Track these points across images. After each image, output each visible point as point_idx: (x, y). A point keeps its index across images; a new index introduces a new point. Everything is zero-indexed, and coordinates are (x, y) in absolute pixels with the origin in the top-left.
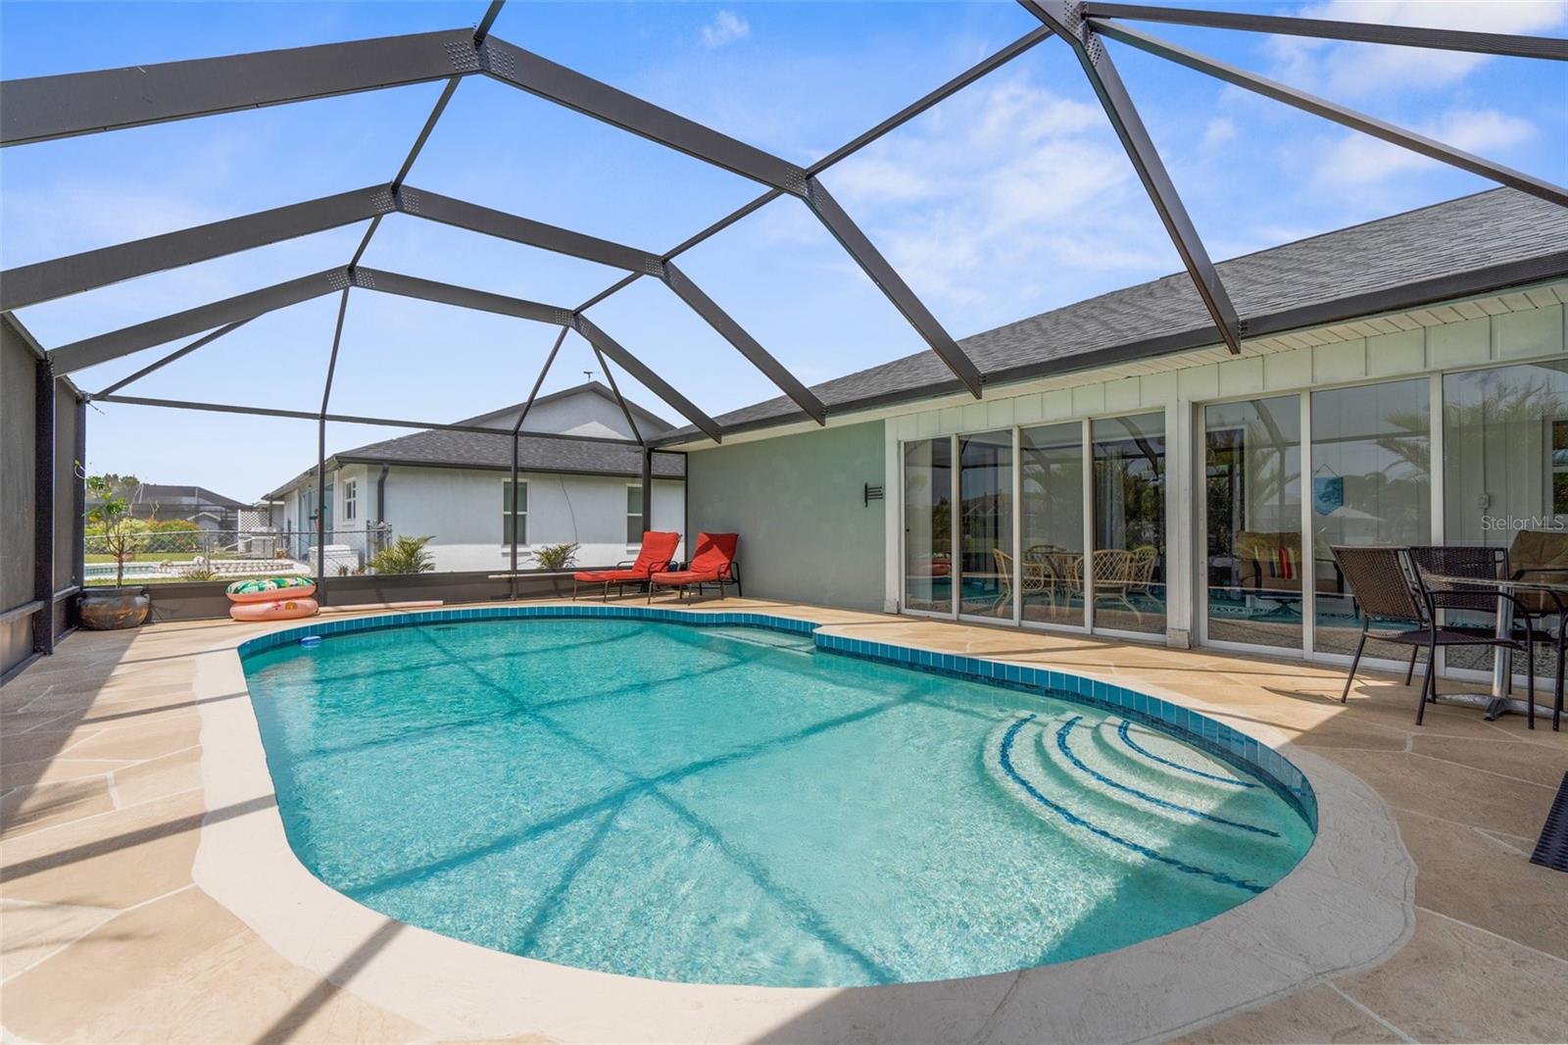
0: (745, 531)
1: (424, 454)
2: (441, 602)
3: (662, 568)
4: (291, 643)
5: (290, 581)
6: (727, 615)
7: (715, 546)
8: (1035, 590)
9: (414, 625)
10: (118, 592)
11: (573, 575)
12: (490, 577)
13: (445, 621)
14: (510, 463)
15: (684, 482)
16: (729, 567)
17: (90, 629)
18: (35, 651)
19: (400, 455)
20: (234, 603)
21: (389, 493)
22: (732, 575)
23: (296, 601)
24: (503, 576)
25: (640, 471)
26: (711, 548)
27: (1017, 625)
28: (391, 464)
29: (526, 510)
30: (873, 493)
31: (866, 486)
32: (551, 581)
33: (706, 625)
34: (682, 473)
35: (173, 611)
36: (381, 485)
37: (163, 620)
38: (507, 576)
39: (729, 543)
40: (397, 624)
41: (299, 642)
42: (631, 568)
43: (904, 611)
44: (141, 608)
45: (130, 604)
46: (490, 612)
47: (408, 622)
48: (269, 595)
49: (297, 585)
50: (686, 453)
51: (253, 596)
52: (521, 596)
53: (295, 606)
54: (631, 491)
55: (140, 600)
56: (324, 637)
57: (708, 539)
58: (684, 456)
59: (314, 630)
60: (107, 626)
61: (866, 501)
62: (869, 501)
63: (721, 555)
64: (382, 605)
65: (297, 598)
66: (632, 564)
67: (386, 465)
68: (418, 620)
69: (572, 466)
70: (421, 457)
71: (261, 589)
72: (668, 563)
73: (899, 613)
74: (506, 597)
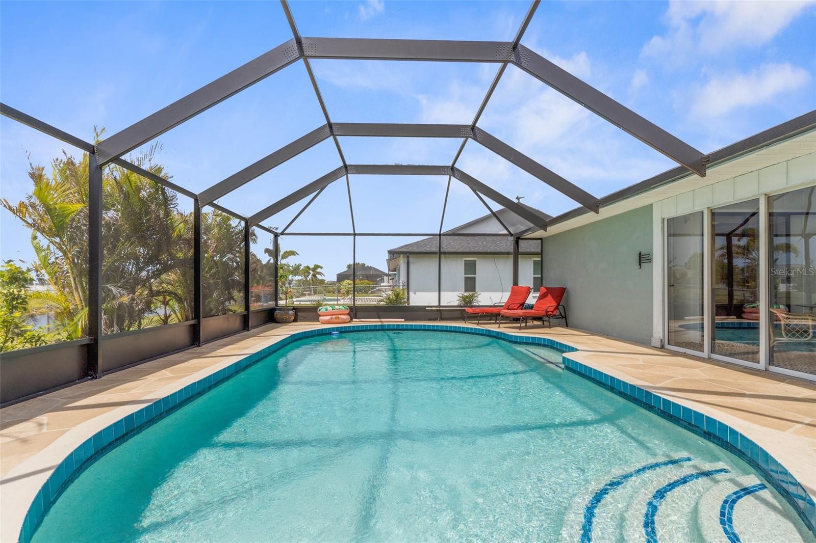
0: (569, 285)
1: (425, 248)
2: (403, 320)
3: (518, 308)
4: (327, 334)
5: (337, 307)
6: (532, 338)
7: (549, 295)
8: (802, 340)
9: (383, 330)
10: (285, 309)
11: (465, 309)
12: (427, 308)
13: (398, 329)
14: (438, 250)
15: (540, 256)
16: (557, 308)
17: (276, 322)
18: (244, 329)
19: (415, 249)
20: (320, 315)
21: (412, 267)
22: (560, 313)
23: (339, 316)
24: (433, 308)
25: (512, 251)
26: (548, 295)
27: (764, 369)
28: (410, 254)
29: (476, 274)
30: (644, 259)
31: (640, 254)
32: (459, 312)
33: (520, 343)
34: (539, 250)
35: (305, 317)
36: (408, 263)
37: (301, 321)
38: (435, 308)
39: (559, 294)
40: (375, 329)
41: (330, 334)
42: (502, 306)
43: (667, 346)
44: (291, 316)
45: (287, 314)
46: (427, 327)
47: (380, 328)
48: (329, 313)
49: (340, 309)
50: (541, 239)
51: (324, 313)
52: (442, 319)
53: (339, 318)
54: (535, 262)
55: (291, 312)
56: (341, 332)
57: (546, 291)
58: (540, 241)
59: (337, 329)
60: (281, 321)
61: (640, 265)
62: (642, 264)
63: (553, 300)
64: (378, 320)
65: (340, 315)
66: (504, 304)
67: (408, 254)
68: (384, 328)
69: (499, 250)
70: (423, 250)
71: (326, 310)
72: (522, 304)
73: (662, 347)
74: (435, 319)
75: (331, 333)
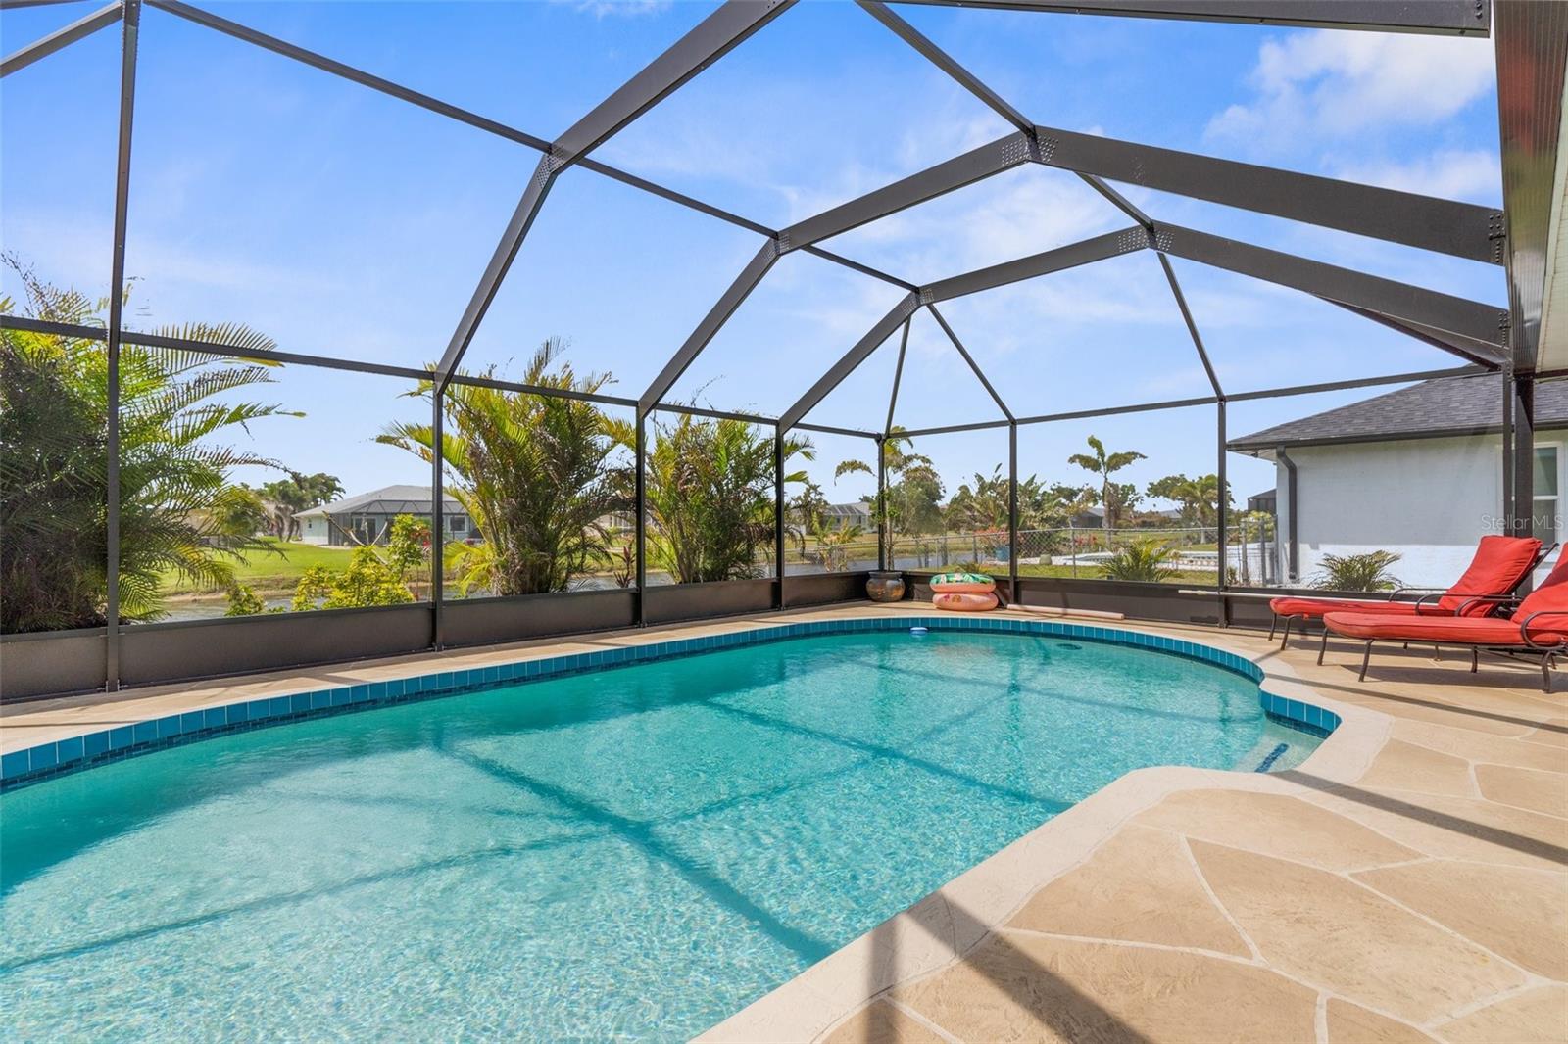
2: (1120, 616)
9: (1033, 634)
10: (884, 575)
18: (773, 608)
19: (1307, 434)
20: (935, 592)
23: (963, 595)
28: (1287, 446)
37: (920, 600)
38: (1205, 592)
40: (1016, 630)
44: (890, 589)
47: (1026, 629)
53: (960, 599)
55: (891, 582)
60: (875, 598)
64: (1061, 611)
65: (966, 593)
67: (1281, 448)
74: (1212, 620)
75: (910, 628)
